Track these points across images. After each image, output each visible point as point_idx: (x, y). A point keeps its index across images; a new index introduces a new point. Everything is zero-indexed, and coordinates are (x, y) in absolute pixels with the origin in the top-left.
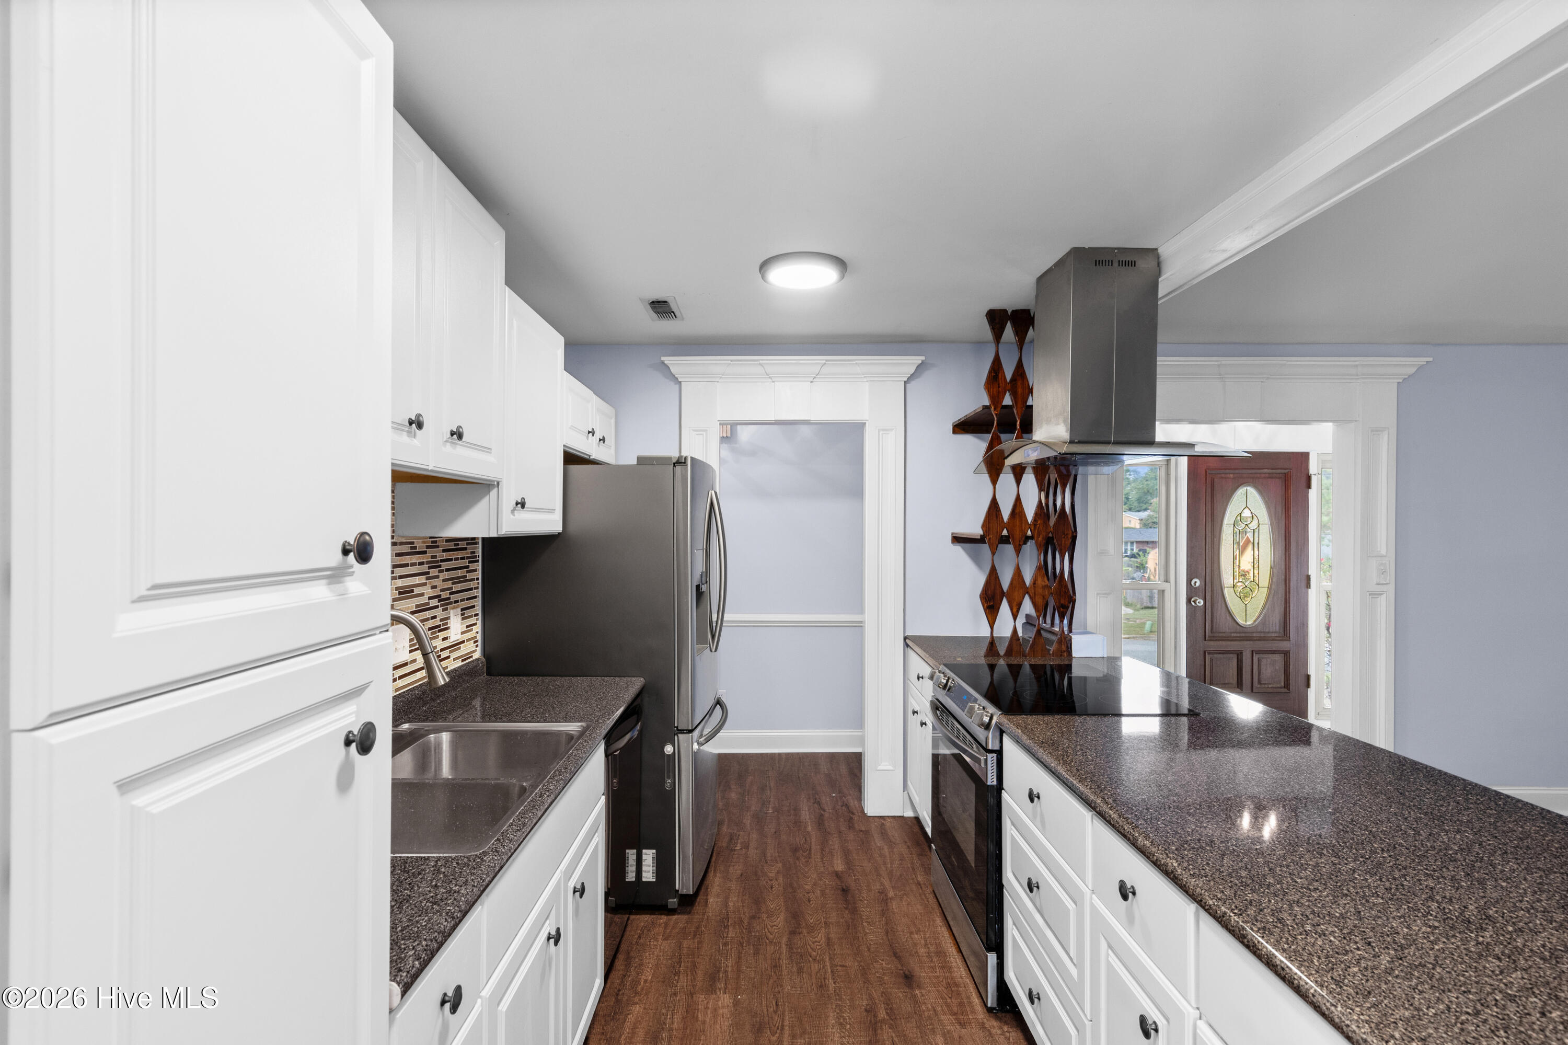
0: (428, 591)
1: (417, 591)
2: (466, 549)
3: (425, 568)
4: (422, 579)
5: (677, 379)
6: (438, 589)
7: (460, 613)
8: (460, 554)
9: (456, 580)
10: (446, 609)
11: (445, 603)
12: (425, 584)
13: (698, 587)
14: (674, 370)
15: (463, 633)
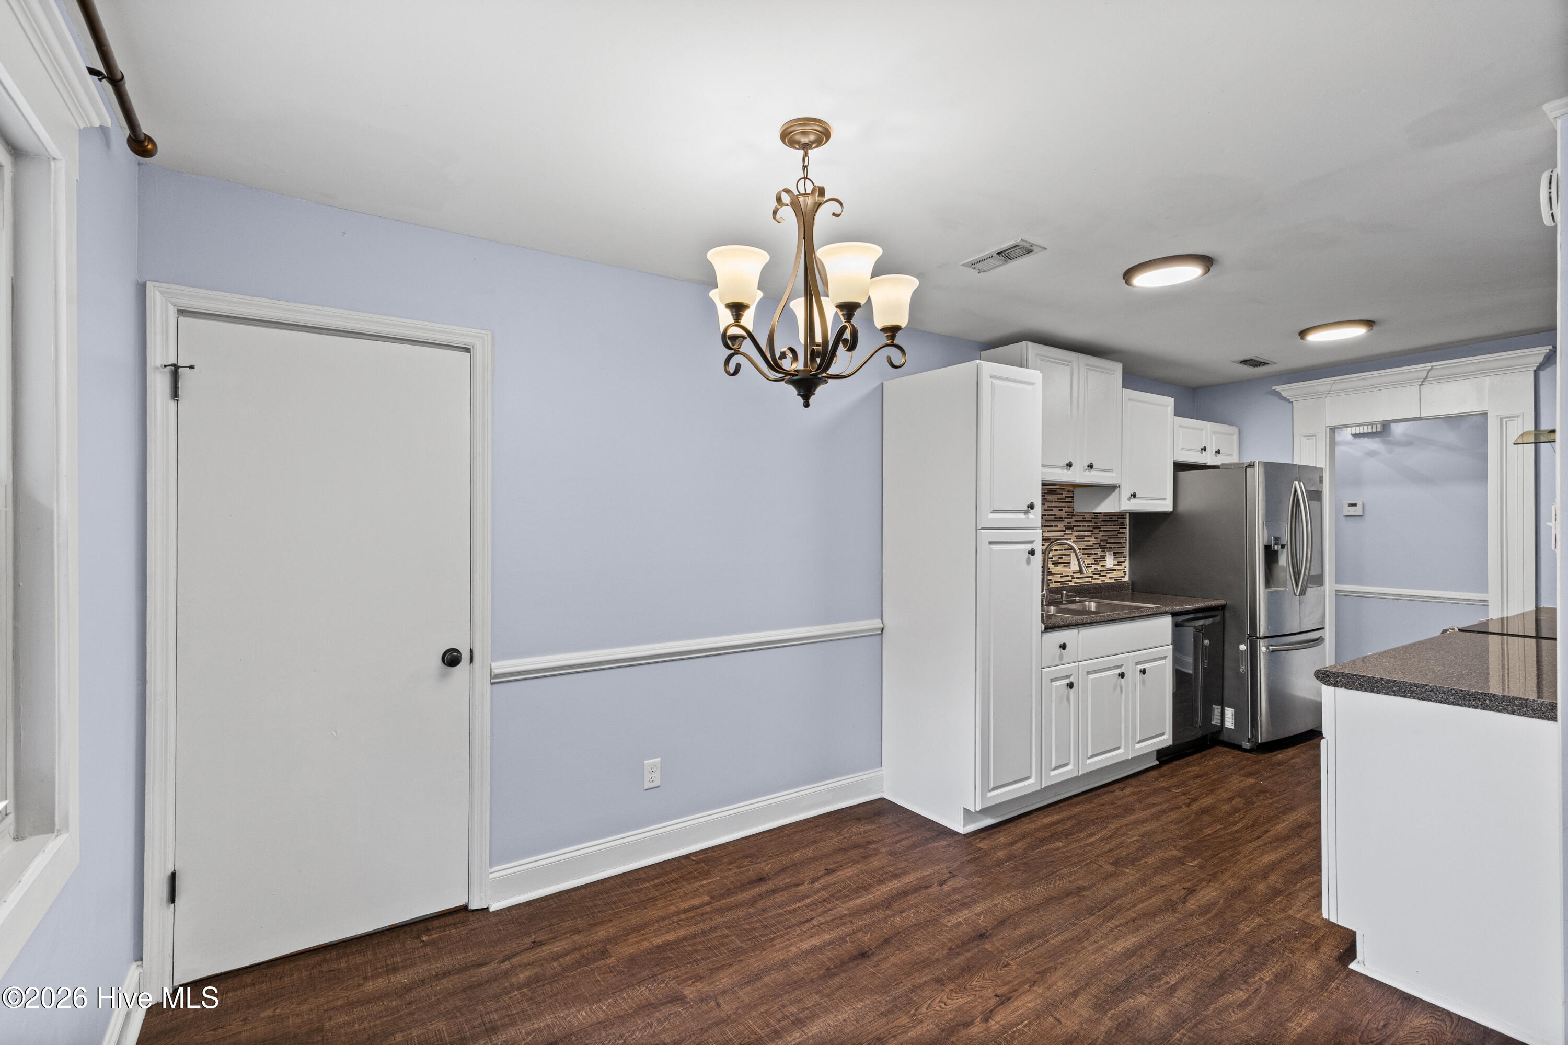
0: (1093, 540)
1: (1086, 539)
2: (1117, 521)
3: (1091, 528)
4: (1089, 534)
5: (1289, 400)
6: (1099, 540)
7: (1113, 554)
8: (1113, 523)
9: (1110, 537)
10: (1104, 551)
11: (1104, 548)
12: (1091, 536)
13: (1267, 548)
14: (1284, 394)
15: (1114, 565)
